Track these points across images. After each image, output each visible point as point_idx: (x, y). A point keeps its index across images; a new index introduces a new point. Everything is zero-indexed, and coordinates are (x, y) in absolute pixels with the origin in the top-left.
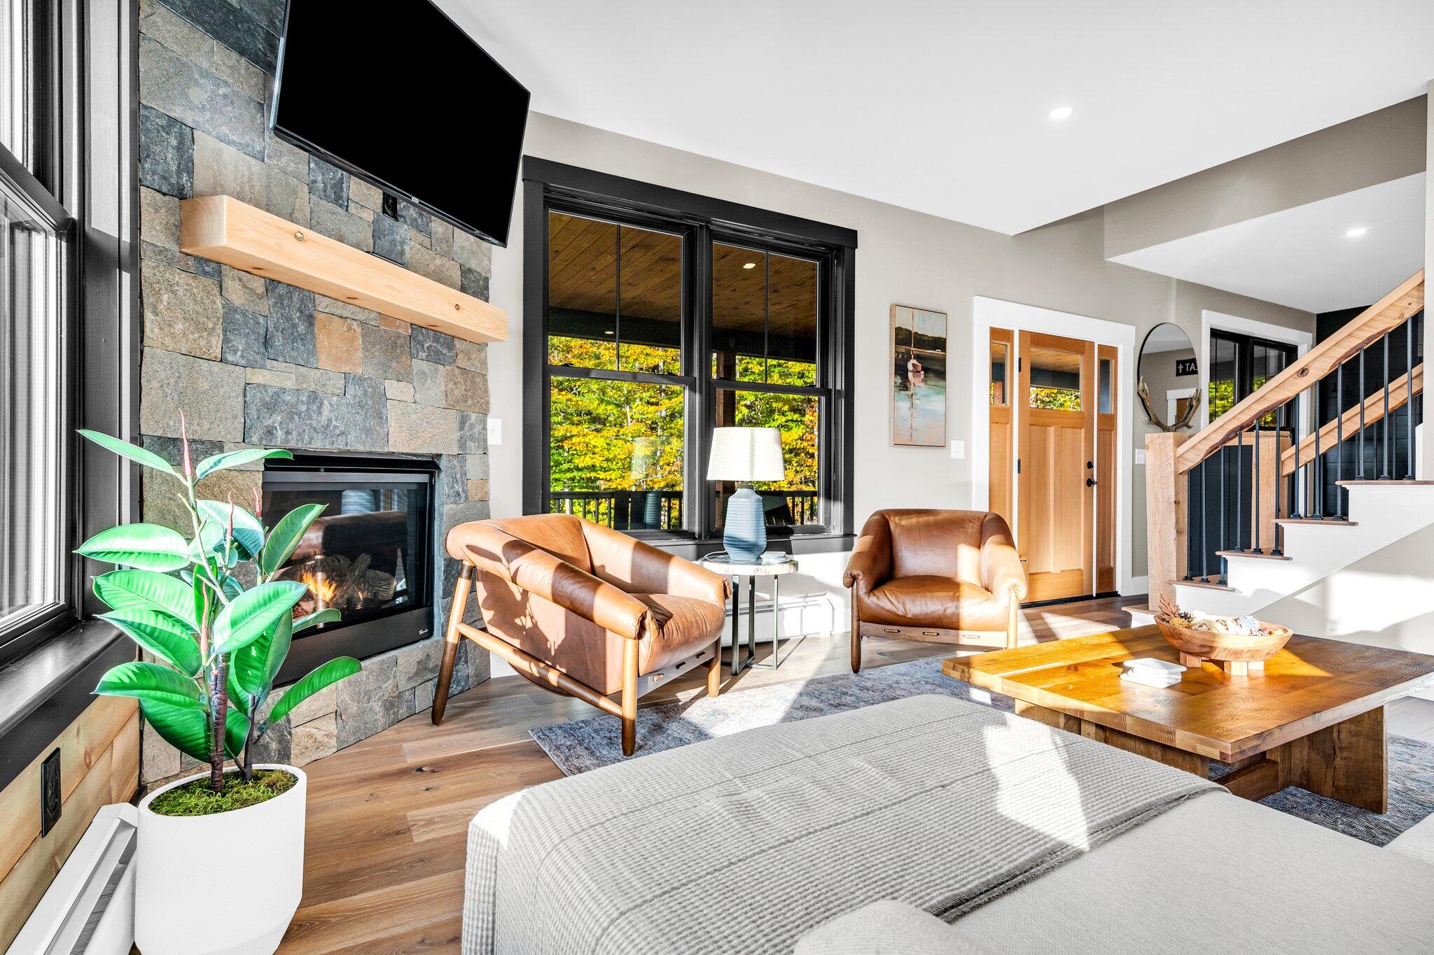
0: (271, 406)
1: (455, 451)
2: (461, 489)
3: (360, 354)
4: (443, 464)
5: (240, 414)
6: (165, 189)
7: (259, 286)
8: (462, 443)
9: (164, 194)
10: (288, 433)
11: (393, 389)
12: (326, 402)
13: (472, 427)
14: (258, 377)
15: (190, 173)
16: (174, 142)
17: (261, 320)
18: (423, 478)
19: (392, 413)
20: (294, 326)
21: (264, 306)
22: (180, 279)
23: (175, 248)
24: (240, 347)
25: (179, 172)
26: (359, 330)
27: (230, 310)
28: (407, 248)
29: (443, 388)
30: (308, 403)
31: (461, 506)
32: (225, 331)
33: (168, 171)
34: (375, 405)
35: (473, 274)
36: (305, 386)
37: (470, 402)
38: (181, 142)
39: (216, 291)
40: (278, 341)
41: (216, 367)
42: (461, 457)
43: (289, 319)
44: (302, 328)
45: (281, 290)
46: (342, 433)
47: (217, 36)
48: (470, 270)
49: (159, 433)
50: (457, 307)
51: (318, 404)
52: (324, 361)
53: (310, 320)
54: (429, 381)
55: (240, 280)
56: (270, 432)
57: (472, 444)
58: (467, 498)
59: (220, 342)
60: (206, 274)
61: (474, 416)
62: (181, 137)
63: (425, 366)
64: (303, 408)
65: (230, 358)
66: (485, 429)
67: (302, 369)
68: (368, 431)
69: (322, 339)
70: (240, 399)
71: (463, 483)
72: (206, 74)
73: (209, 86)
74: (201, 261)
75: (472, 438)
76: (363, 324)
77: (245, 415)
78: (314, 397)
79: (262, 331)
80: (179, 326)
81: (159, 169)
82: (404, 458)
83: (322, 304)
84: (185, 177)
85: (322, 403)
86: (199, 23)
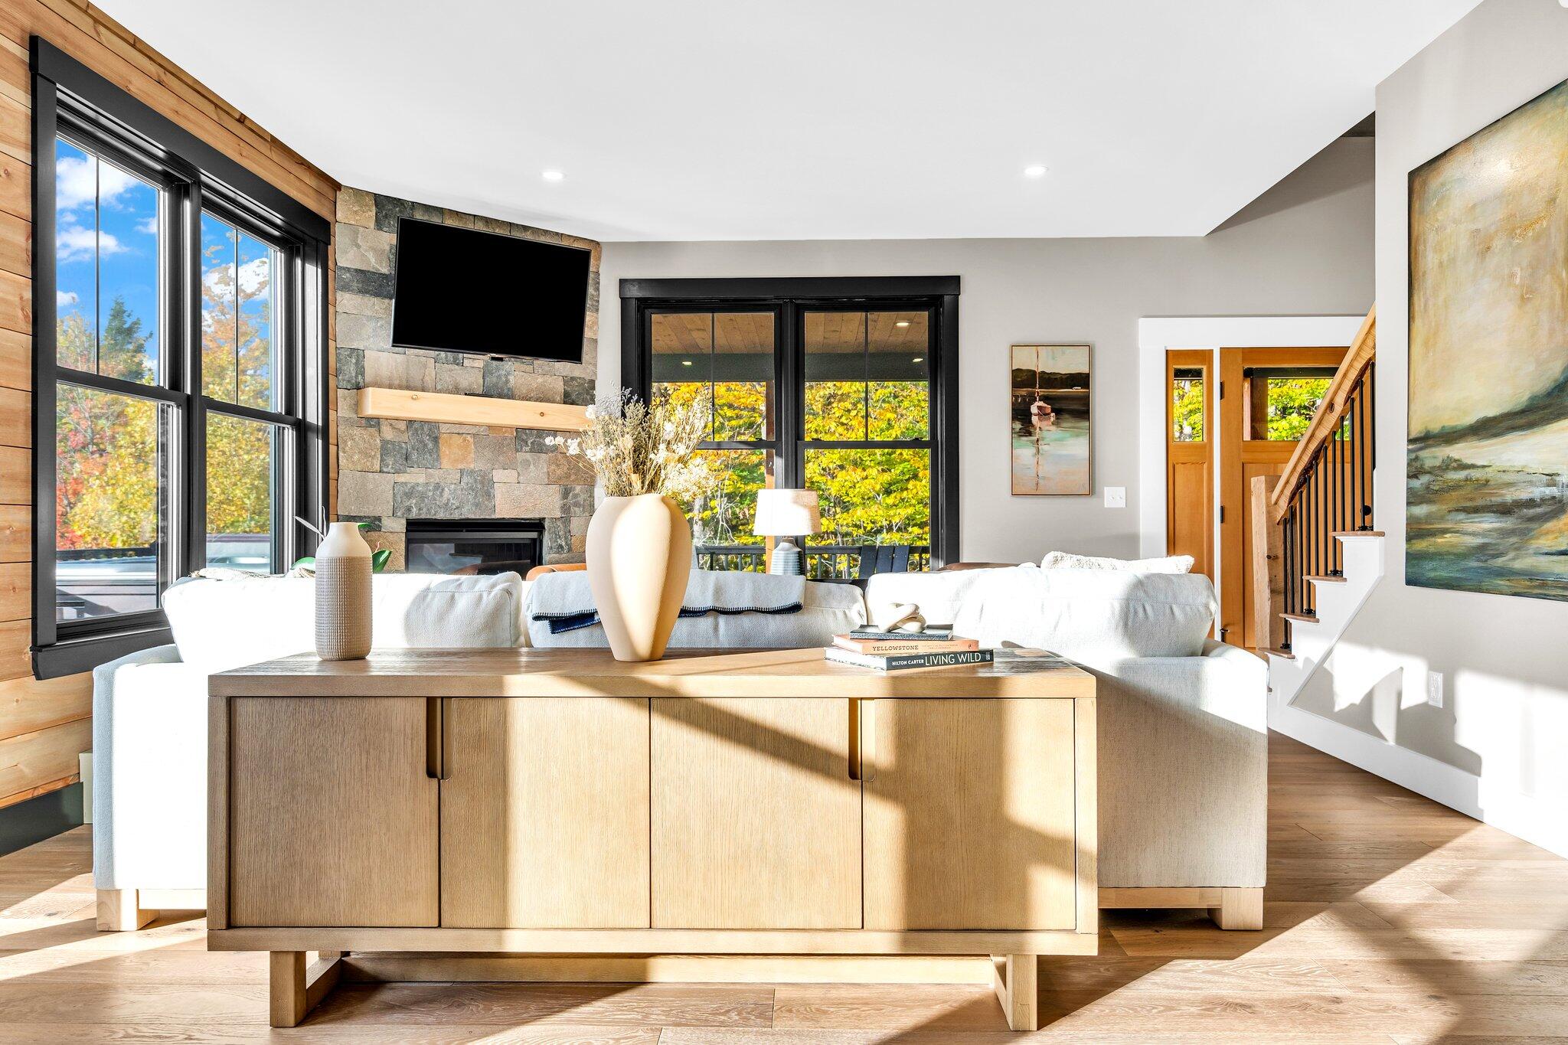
0: (409, 495)
1: (558, 514)
2: (564, 544)
3: (472, 455)
4: (546, 524)
5: (391, 500)
6: (349, 388)
7: (402, 426)
8: (565, 509)
9: (349, 390)
10: (420, 509)
11: (498, 475)
12: (446, 489)
13: (576, 496)
14: (402, 478)
15: (363, 374)
16: (354, 361)
17: (403, 445)
18: (534, 535)
19: (499, 492)
20: (425, 445)
21: (405, 437)
22: (357, 432)
23: (355, 416)
24: (391, 463)
25: (356, 377)
26: (471, 440)
27: (384, 442)
28: (511, 378)
29: (545, 470)
30: (434, 490)
31: (564, 555)
32: (381, 455)
33: (351, 377)
34: (484, 487)
35: (576, 381)
36: (432, 480)
37: (573, 477)
38: (357, 360)
39: (377, 434)
40: (414, 456)
41: (376, 476)
42: (566, 520)
43: (422, 442)
44: (430, 445)
45: (416, 425)
46: (457, 508)
47: (377, 295)
48: (573, 379)
49: (347, 514)
50: (542, 414)
51: (440, 490)
52: (445, 463)
53: (436, 440)
54: (531, 467)
55: (391, 425)
56: (409, 509)
57: (576, 509)
58: (570, 550)
59: (379, 462)
60: (371, 426)
61: (578, 489)
62: (358, 356)
63: (528, 456)
64: (431, 494)
65: (385, 470)
66: (592, 496)
67: (430, 470)
68: (477, 505)
69: (444, 449)
70: (391, 492)
71: (566, 538)
72: (369, 318)
73: (372, 324)
74: (369, 419)
75: (577, 504)
76: (474, 435)
77: (394, 500)
78: (437, 486)
79: (404, 452)
80: (356, 457)
81: (346, 377)
82: (513, 521)
83: (444, 429)
84: (360, 377)
85: (443, 490)
86: (366, 293)
